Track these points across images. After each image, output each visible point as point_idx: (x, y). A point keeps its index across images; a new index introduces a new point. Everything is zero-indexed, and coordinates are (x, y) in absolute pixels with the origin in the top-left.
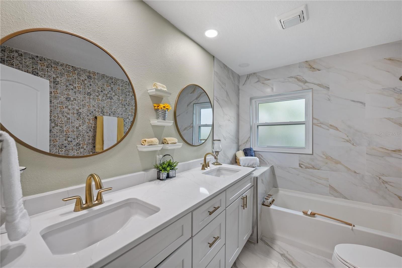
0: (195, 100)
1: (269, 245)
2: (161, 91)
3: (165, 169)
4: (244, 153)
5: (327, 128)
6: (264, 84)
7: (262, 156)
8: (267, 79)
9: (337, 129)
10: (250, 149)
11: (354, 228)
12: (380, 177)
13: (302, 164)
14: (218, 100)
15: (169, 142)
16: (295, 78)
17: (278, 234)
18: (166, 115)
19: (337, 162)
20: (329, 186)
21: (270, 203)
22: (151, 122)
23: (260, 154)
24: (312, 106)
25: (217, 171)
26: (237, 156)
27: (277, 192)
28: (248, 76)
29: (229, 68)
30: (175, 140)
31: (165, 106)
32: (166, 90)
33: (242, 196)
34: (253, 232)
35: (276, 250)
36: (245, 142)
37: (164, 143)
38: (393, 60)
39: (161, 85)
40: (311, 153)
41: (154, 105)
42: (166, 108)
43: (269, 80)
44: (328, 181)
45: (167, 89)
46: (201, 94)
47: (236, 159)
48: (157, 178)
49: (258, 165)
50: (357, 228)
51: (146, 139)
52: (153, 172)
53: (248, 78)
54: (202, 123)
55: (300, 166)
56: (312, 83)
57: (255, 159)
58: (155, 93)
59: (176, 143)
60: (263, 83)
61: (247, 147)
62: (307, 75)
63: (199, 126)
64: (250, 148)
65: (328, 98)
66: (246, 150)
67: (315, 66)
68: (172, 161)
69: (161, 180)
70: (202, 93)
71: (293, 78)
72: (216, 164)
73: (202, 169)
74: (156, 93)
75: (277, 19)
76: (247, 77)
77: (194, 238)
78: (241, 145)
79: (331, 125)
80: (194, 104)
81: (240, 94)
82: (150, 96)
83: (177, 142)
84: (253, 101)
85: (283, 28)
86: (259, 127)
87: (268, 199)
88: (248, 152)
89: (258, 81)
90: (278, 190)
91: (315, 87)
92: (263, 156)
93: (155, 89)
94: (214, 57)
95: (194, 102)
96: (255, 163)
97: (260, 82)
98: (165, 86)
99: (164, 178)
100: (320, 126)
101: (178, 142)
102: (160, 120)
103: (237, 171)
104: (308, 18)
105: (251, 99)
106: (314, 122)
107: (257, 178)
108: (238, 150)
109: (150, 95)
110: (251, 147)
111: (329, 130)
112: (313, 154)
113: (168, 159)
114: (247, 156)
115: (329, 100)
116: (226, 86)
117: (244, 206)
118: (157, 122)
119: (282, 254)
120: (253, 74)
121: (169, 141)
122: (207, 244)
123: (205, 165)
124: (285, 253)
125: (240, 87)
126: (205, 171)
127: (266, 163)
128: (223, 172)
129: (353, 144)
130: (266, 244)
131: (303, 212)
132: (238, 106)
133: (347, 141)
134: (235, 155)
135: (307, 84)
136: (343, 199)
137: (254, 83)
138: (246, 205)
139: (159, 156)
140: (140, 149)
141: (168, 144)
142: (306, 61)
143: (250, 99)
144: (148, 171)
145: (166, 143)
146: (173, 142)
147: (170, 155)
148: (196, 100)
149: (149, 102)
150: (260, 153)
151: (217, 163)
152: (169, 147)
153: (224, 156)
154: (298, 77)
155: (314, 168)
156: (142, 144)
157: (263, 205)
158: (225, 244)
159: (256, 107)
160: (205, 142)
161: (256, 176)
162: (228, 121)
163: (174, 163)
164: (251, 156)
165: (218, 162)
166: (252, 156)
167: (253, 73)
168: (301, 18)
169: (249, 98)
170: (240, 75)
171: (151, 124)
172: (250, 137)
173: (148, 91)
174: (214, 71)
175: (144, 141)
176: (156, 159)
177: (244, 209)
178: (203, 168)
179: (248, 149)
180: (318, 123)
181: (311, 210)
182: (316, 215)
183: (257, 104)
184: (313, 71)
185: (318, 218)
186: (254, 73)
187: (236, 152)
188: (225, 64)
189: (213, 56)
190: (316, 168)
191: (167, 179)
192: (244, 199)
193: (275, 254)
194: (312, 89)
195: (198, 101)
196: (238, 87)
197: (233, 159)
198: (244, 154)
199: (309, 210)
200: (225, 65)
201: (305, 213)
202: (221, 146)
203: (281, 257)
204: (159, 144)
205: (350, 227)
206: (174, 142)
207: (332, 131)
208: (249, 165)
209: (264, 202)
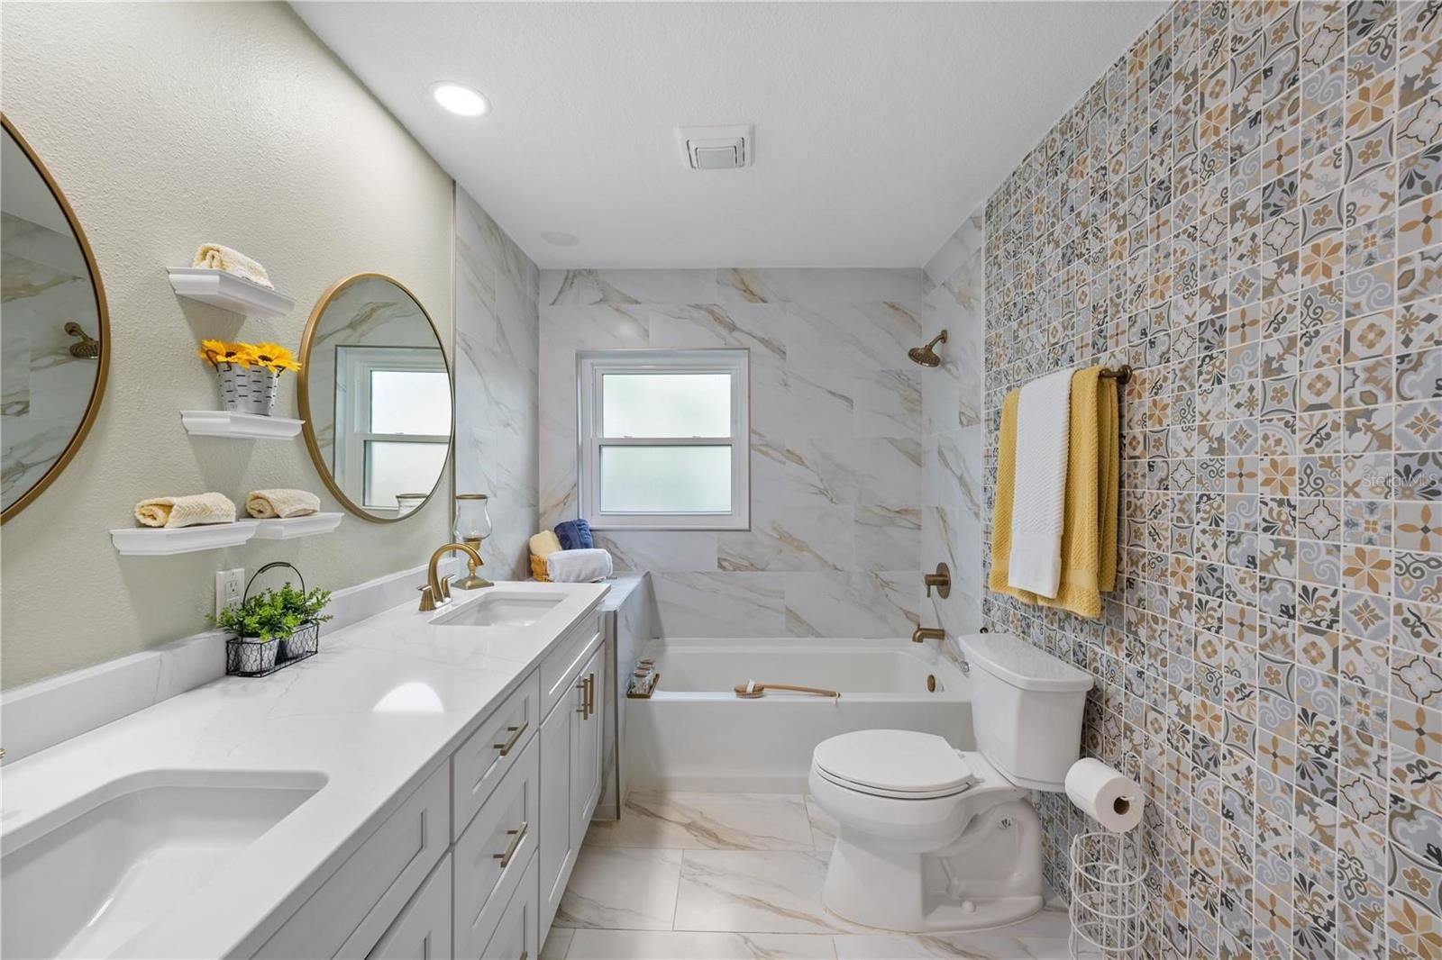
0: (344, 329)
1: (649, 812)
2: (244, 284)
3: (272, 625)
4: (557, 539)
5: (781, 457)
6: (622, 312)
7: (615, 544)
8: (630, 297)
9: (800, 461)
10: (579, 525)
11: (839, 700)
12: (878, 573)
13: (725, 560)
14: (471, 349)
15: (285, 510)
16: (706, 309)
17: (675, 771)
18: (273, 393)
19: (802, 547)
20: (784, 610)
21: (651, 687)
22: (184, 419)
23: (608, 540)
24: (749, 397)
25: (479, 611)
26: (533, 551)
27: (662, 650)
28: (570, 276)
29: (505, 235)
30: (312, 500)
31: (270, 353)
32: (269, 284)
33: (580, 677)
34: (604, 788)
35: (671, 821)
36: (561, 502)
37: (254, 513)
38: (897, 309)
39: (242, 261)
40: (747, 527)
41: (206, 343)
42: (274, 363)
43: (636, 302)
44: (783, 598)
45: (270, 279)
46: (373, 310)
47: (529, 561)
48: (225, 669)
49: (610, 575)
50: (846, 698)
51: (174, 500)
52: (209, 647)
53: (570, 281)
54: (378, 429)
55: (721, 566)
56: (749, 334)
57: (598, 556)
58: (216, 293)
59: (314, 511)
60: (617, 310)
61: (569, 517)
62: (739, 310)
63: (365, 442)
64: (579, 520)
65: (784, 381)
66: (564, 528)
67: (753, 287)
68: (296, 588)
69: (251, 675)
70: (379, 308)
71: (701, 308)
72: (469, 583)
73: (423, 609)
74: (220, 292)
75: (679, 137)
76: (566, 279)
77: (458, 848)
78: (545, 513)
79: (788, 451)
80: (340, 346)
81: (541, 335)
82: (181, 298)
83: (318, 509)
84: (587, 363)
85: (692, 167)
86: (605, 450)
87: (644, 676)
88: (570, 536)
89: (601, 300)
90: (664, 645)
91: (757, 347)
92: (618, 545)
93: (220, 275)
94: (454, 182)
95: (339, 338)
96: (601, 569)
97: (610, 306)
98: (259, 266)
99: (265, 665)
100: (766, 453)
101: (322, 510)
102: (242, 411)
103: (556, 600)
104: (753, 162)
105: (580, 356)
106: (752, 442)
107: (615, 613)
108: (536, 530)
109: (178, 296)
110: (581, 518)
111: (784, 463)
112: (749, 531)
113: (274, 583)
114: (570, 548)
115: (786, 385)
116: (495, 300)
117: (587, 707)
118: (229, 420)
119: (689, 824)
120: (585, 273)
121: (284, 503)
122: (492, 859)
123: (434, 593)
124: (696, 817)
125: (541, 313)
126: (435, 614)
127: (627, 565)
128: (502, 609)
129: (832, 500)
130: (645, 814)
131: (737, 691)
132: (535, 376)
133: (822, 493)
134: (526, 552)
135: (736, 334)
136: (814, 639)
137: (591, 304)
138: (591, 705)
139: (228, 572)
140: (127, 548)
141: (278, 517)
142: (735, 270)
143: (577, 354)
144: (178, 646)
145: (268, 512)
146: (299, 507)
147: (288, 565)
148: (349, 331)
149: (178, 327)
150: (610, 535)
151: (476, 582)
152: (284, 530)
153: (491, 552)
154: (716, 310)
155: (752, 567)
156: (138, 521)
157: (631, 695)
158: (538, 847)
159: (594, 385)
160: (424, 503)
161: (612, 610)
162: (504, 426)
163: (307, 596)
164: (582, 548)
165: (477, 578)
166: (587, 546)
167: (586, 270)
168: (738, 155)
169: (574, 352)
170: (541, 266)
171: (187, 431)
172: (576, 485)
173: (171, 276)
174: (457, 238)
175: (154, 508)
176: (215, 588)
177: (586, 718)
178: (428, 604)
179: (571, 524)
180: (761, 445)
181: (753, 679)
182: (765, 690)
183: (599, 373)
184: (750, 301)
185: (770, 697)
186: (590, 272)
187: (531, 537)
188: (494, 218)
189: (449, 177)
190: (758, 567)
191: (283, 665)
192: (585, 687)
193: (672, 831)
194: (749, 349)
195: (362, 335)
196: (535, 308)
197: (519, 562)
198: (558, 542)
199: (748, 682)
200: (492, 221)
201: (741, 692)
202: (487, 518)
203: (688, 834)
204: (237, 520)
205: (833, 700)
206: (305, 510)
207: (791, 466)
208: (581, 578)
209: (631, 686)
